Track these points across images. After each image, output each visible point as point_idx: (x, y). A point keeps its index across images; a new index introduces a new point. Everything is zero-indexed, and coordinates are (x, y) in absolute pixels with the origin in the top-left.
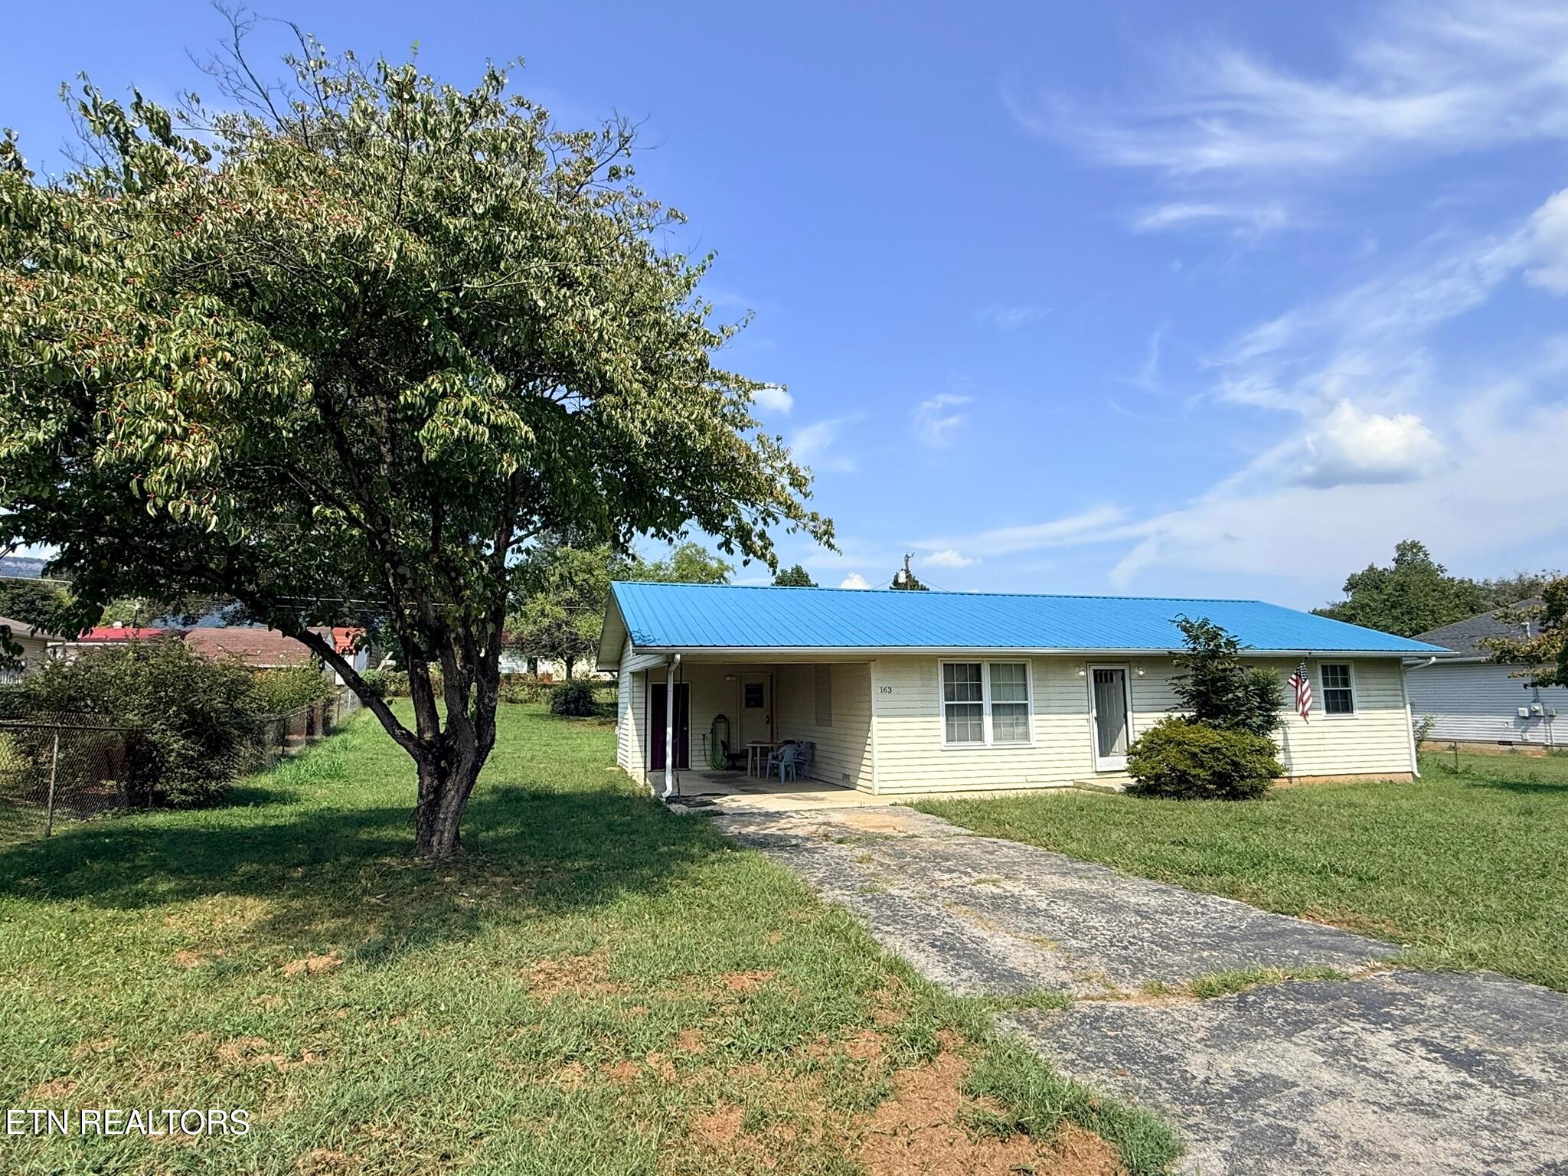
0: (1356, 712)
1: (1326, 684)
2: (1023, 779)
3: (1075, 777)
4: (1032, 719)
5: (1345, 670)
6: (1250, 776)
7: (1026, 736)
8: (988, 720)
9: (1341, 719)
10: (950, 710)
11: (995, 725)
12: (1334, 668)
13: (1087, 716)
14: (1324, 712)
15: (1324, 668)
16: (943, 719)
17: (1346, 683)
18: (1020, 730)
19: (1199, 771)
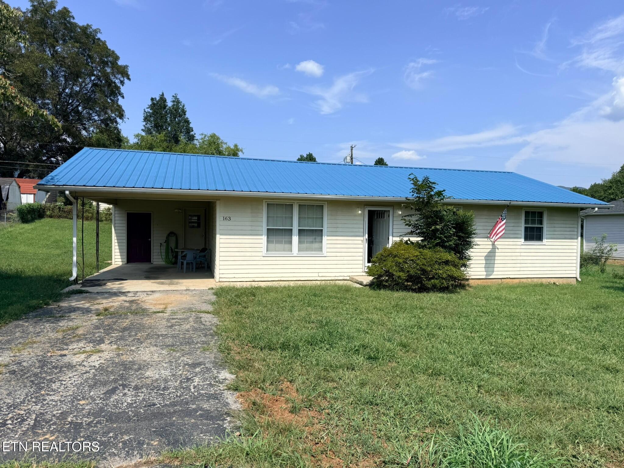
0: (545, 241)
1: (526, 222)
2: (316, 275)
3: (351, 274)
4: (325, 238)
5: (541, 215)
6: (433, 278)
7: (321, 249)
8: (295, 239)
9: (534, 245)
10: (270, 232)
11: (300, 242)
12: (534, 213)
13: (362, 238)
14: (523, 240)
15: (527, 214)
16: (264, 238)
17: (541, 222)
18: (316, 245)
19: (401, 274)
